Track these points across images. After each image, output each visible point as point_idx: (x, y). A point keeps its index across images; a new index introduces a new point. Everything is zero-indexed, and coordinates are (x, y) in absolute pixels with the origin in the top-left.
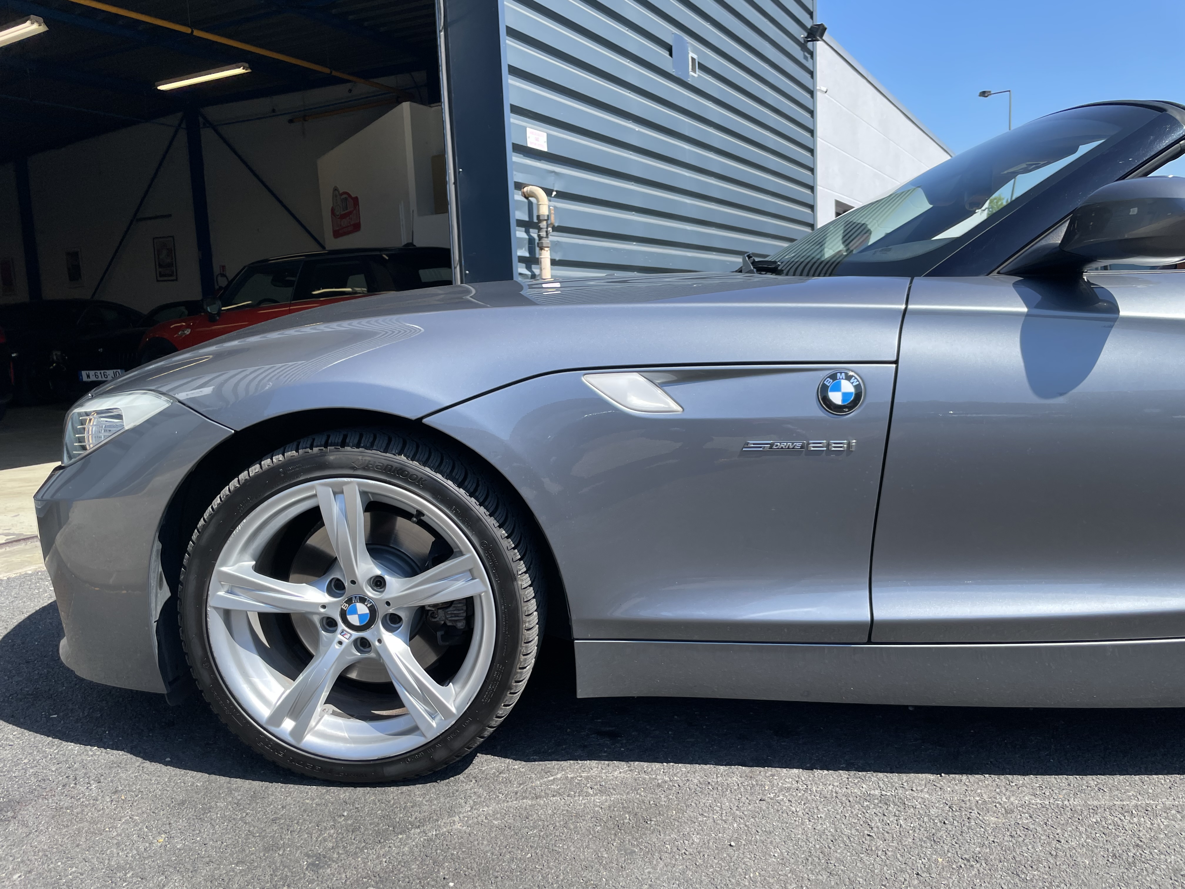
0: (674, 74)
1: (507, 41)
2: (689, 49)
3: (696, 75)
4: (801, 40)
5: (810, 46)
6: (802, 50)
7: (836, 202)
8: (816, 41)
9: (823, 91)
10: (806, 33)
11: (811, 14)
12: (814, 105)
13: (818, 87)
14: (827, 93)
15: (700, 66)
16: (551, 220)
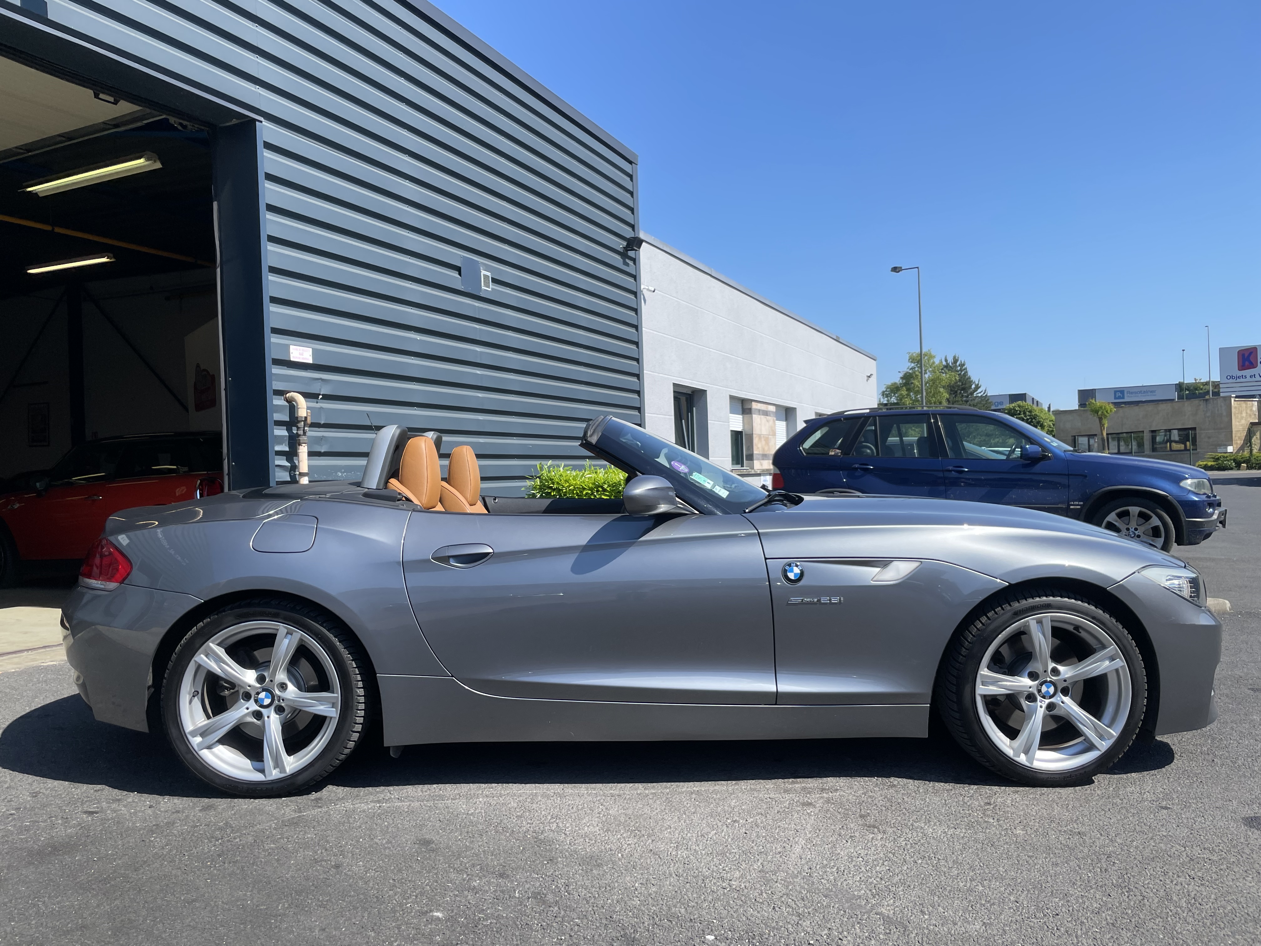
0: (462, 290)
1: (270, 278)
2: (482, 268)
3: (490, 289)
4: (620, 250)
5: (631, 253)
6: (621, 258)
7: (675, 385)
8: (636, 250)
9: (650, 291)
10: (625, 244)
11: (633, 227)
12: (638, 303)
13: (642, 287)
14: (656, 291)
15: (495, 281)
16: (309, 421)
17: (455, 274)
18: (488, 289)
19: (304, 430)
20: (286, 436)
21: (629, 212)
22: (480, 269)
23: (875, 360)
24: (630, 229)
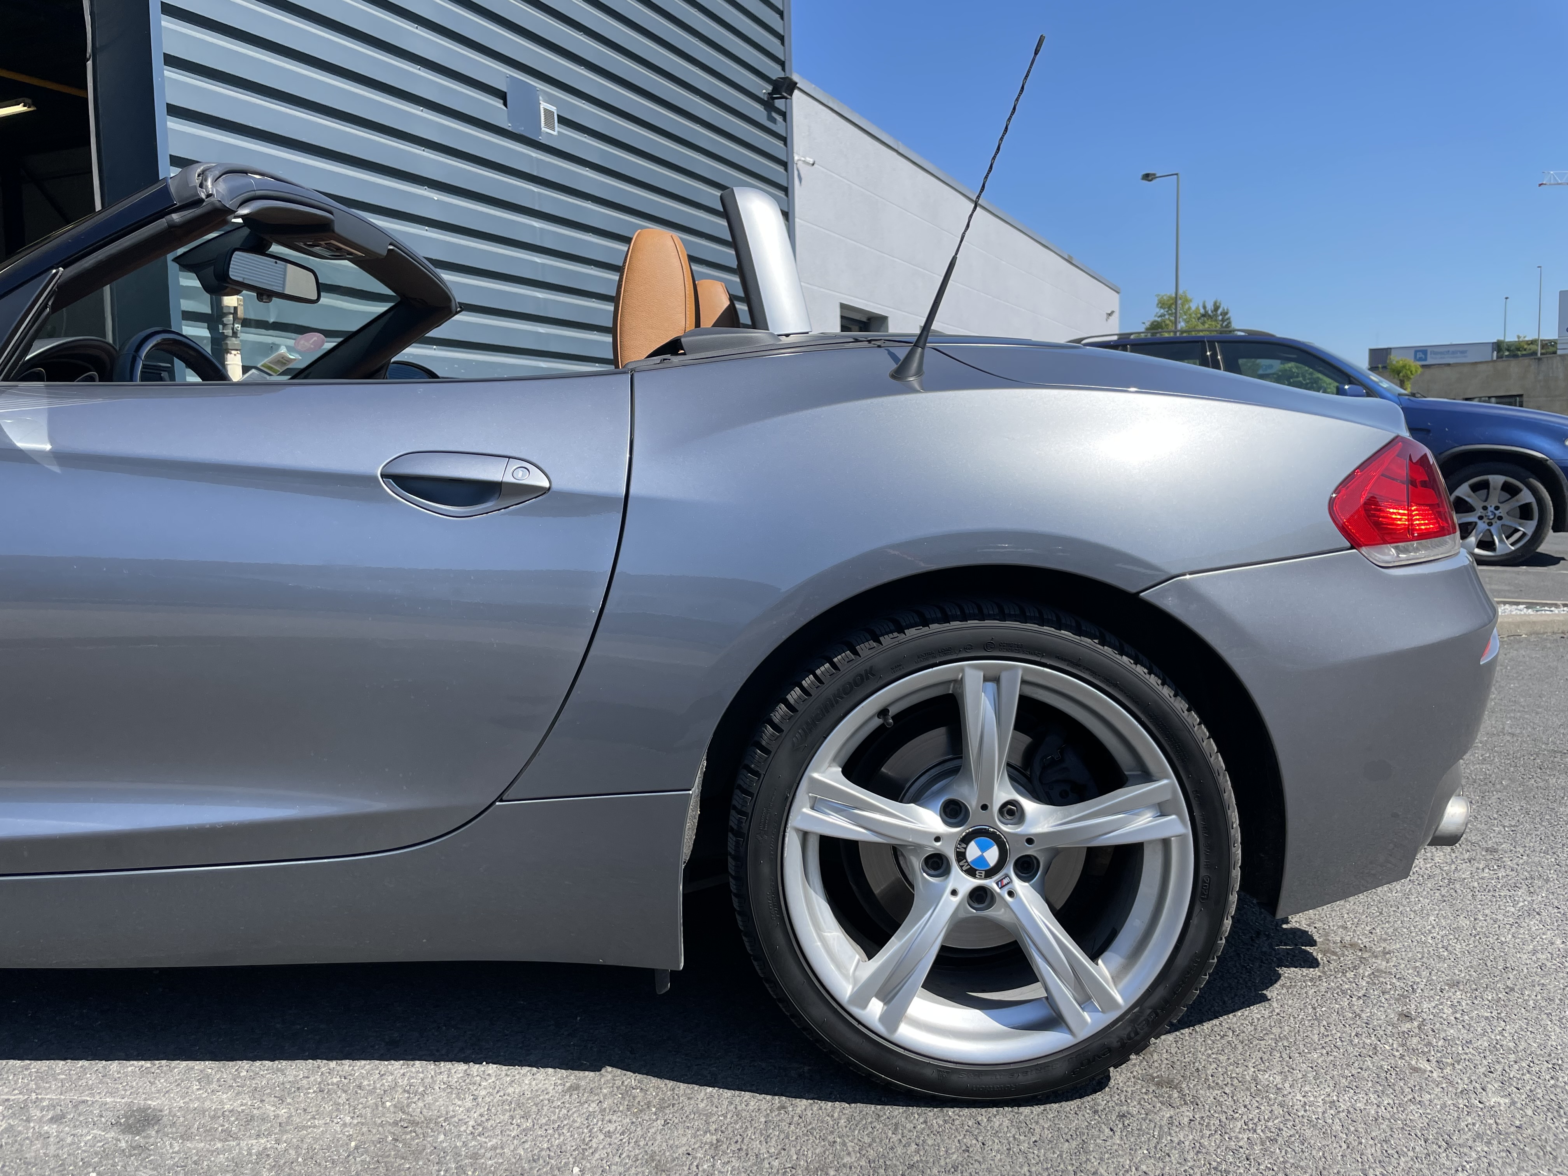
0: (510, 129)
1: (166, 73)
2: (541, 98)
3: (555, 133)
4: (762, 96)
5: (779, 104)
6: (765, 109)
7: (843, 306)
8: (786, 98)
9: (808, 163)
10: (770, 88)
11: (782, 64)
12: (790, 179)
13: (796, 158)
14: (815, 165)
15: (562, 120)
16: (240, 314)
17: (499, 104)
18: (552, 133)
19: (233, 329)
20: (206, 338)
21: (777, 42)
22: (539, 100)
23: (1118, 293)
24: (778, 68)
